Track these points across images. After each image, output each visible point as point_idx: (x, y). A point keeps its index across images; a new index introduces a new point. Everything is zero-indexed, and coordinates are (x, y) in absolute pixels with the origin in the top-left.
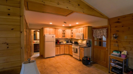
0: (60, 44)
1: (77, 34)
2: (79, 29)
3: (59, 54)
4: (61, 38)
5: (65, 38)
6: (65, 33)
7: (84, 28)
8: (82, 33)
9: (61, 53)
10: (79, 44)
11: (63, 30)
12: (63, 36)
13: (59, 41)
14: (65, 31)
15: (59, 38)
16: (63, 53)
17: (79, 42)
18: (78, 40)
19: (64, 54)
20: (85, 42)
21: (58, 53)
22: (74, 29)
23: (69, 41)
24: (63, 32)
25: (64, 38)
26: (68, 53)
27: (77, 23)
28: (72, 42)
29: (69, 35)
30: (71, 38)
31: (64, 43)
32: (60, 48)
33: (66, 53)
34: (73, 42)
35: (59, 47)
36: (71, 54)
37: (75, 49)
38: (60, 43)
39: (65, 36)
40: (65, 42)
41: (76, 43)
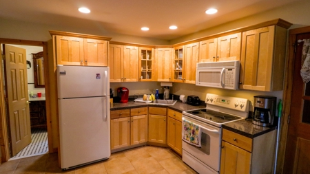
0: (130, 105)
1: (201, 65)
2: (215, 40)
3: (125, 144)
4: (135, 80)
5: (152, 80)
6: (150, 63)
7: (248, 33)
8: (234, 59)
9: (136, 142)
10: (208, 108)
11: (144, 52)
12: (143, 74)
13: (128, 92)
14: (150, 52)
15: (128, 80)
16: (143, 140)
17: (211, 97)
18: (204, 89)
19: (148, 144)
20: (240, 102)
21: (120, 144)
22: (191, 45)
23: (167, 92)
24: (145, 57)
25: (147, 80)
26: (161, 141)
27: (212, 11)
28: (177, 98)
29: (167, 68)
30: (173, 83)
31: (148, 102)
32: (130, 122)
33: (153, 140)
34: (182, 97)
35: (126, 119)
36: (177, 149)
37: (198, 133)
38: (132, 99)
39: (150, 73)
40: (150, 99)
41: (196, 103)
